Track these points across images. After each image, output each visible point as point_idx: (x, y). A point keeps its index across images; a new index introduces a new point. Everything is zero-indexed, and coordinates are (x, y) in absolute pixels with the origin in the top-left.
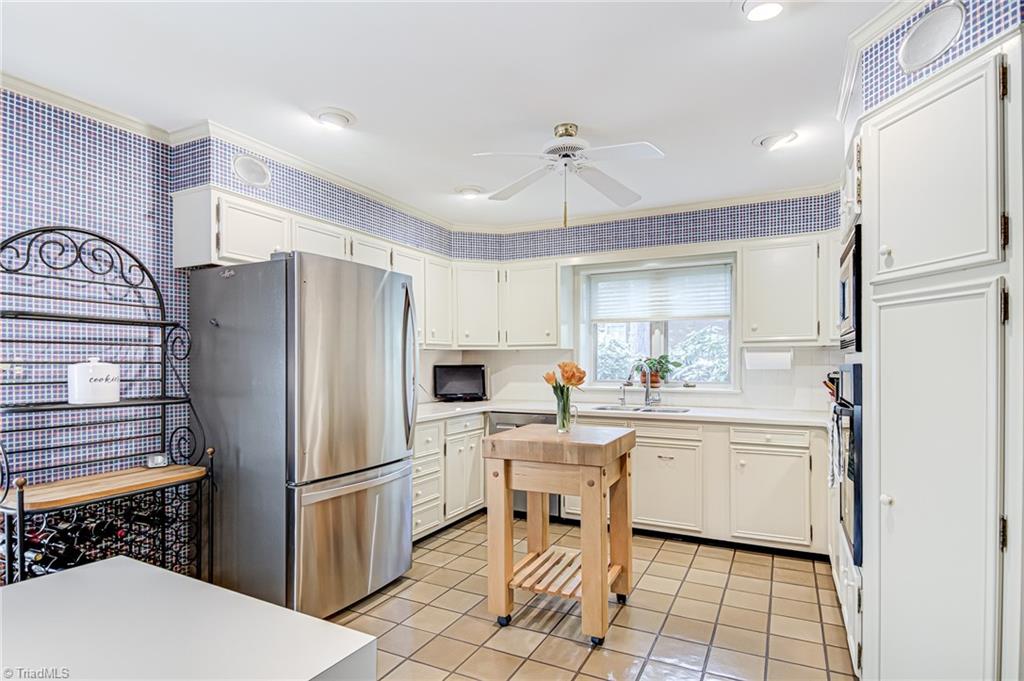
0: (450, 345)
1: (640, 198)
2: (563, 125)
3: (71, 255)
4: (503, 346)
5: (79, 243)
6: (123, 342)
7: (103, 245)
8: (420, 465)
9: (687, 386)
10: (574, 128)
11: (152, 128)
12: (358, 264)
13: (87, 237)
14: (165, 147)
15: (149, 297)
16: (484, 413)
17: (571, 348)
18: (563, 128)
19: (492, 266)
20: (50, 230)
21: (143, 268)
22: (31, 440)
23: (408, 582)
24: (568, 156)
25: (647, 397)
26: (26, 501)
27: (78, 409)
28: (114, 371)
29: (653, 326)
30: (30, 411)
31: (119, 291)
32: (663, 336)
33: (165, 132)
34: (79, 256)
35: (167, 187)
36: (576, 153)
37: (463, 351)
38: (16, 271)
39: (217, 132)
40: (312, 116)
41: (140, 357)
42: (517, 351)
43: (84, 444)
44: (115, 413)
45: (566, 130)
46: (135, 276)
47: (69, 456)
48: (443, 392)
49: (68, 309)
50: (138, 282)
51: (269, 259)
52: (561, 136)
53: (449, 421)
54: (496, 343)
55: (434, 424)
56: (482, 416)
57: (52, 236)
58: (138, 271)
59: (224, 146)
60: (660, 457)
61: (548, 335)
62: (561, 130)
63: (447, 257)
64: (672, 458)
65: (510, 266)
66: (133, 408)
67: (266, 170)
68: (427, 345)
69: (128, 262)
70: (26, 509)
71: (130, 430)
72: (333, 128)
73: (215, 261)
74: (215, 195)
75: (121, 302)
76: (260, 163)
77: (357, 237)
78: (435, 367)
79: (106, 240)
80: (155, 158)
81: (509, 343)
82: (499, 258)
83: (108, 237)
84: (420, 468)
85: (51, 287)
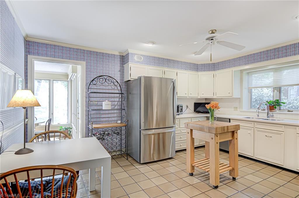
0: (197, 97)
1: (245, 47)
2: (211, 30)
3: (104, 80)
4: (215, 97)
5: (106, 78)
6: (114, 97)
7: (110, 78)
8: (182, 129)
9: (289, 111)
10: (215, 31)
11: (120, 53)
12: (166, 78)
13: (107, 77)
14: (123, 56)
15: (119, 88)
16: (207, 117)
17: (240, 97)
18: (211, 31)
19: (212, 73)
20: (101, 76)
21: (117, 82)
22: (98, 116)
23: (174, 159)
24: (213, 39)
25: (268, 114)
26: (93, 127)
27: (104, 110)
28: (110, 103)
29: (275, 89)
30: (98, 110)
31: (113, 87)
32: (278, 93)
33: (122, 53)
34: (106, 81)
35: (123, 64)
36: (214, 38)
37: (206, 99)
38: (95, 85)
39: (130, 51)
40: (146, 44)
41: (117, 100)
42: (222, 98)
43: (107, 117)
44: (110, 112)
45: (212, 32)
46: (116, 83)
47: (104, 119)
48: (196, 110)
49: (104, 91)
50: (116, 85)
51: (137, 78)
52: (211, 34)
53: (192, 118)
54: (213, 96)
55: (188, 119)
56: (206, 118)
57: (102, 77)
58: (116, 82)
59: (132, 54)
60: (266, 136)
61: (229, 93)
62: (211, 32)
63: (197, 72)
64: (271, 137)
65: (217, 72)
66: (116, 111)
67: (142, 57)
68: (189, 97)
69: (115, 81)
70: (93, 128)
71: (115, 115)
72: (150, 45)
73: (130, 79)
74: (130, 65)
75: (114, 89)
76: (140, 56)
77: (166, 69)
78: (195, 103)
79: (110, 77)
80: (121, 58)
81: (217, 96)
82: (214, 70)
83: (111, 76)
84: (181, 130)
85: (102, 87)
